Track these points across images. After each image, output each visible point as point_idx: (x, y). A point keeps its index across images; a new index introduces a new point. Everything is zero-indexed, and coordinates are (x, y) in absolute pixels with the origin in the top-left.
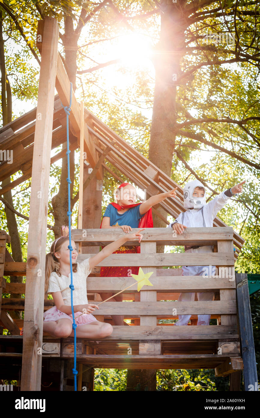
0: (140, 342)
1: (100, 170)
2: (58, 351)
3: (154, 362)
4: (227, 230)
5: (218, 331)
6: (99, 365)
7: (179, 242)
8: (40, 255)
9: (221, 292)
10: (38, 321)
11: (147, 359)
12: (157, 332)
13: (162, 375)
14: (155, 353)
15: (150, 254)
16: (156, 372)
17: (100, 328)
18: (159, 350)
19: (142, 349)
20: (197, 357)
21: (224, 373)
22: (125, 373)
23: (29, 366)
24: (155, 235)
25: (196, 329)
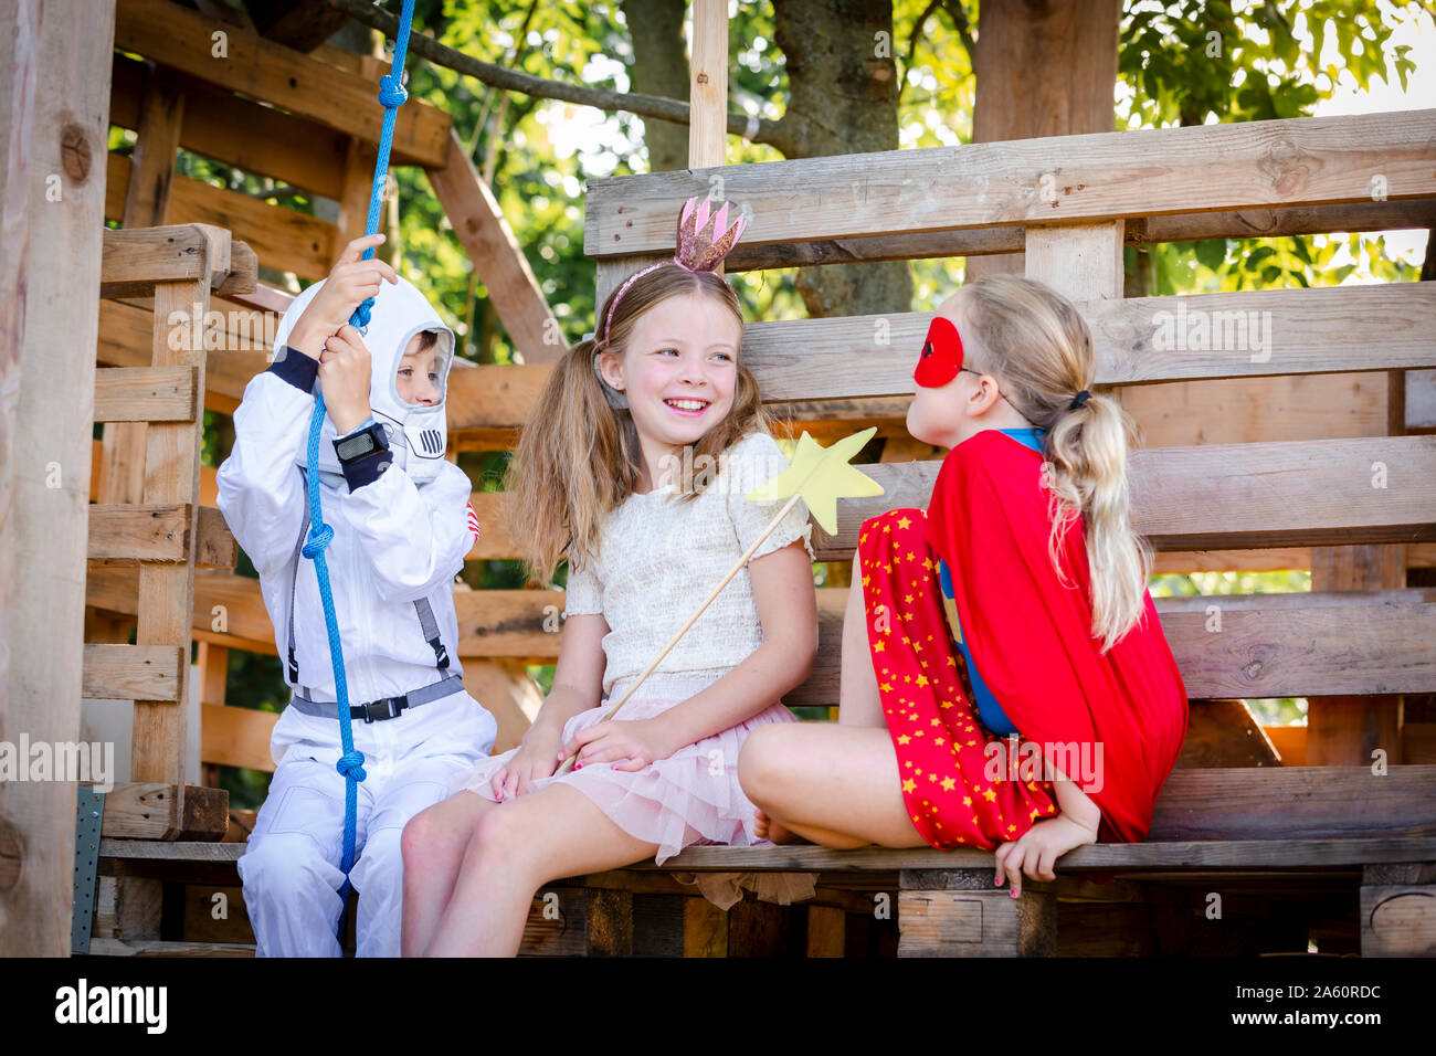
18: (1007, 935)
24: (1104, 183)
25: (1326, 789)
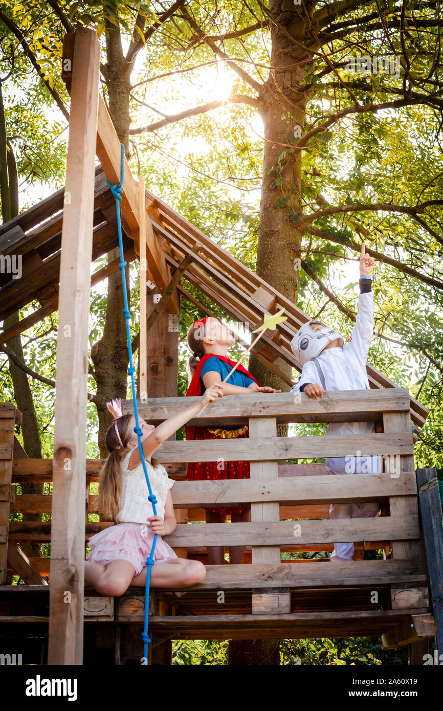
0: (253, 591)
1: (173, 297)
2: (110, 611)
3: (278, 627)
4: (398, 394)
5: (389, 570)
6: (181, 634)
7: (316, 417)
8: (77, 442)
9: (391, 501)
10: (75, 558)
11: (266, 621)
12: (281, 575)
13: (289, 649)
14: (280, 611)
15: (267, 439)
16: (279, 644)
17: (184, 569)
18: (287, 606)
19: (258, 605)
20: (353, 616)
21: (400, 644)
22: (224, 646)
23: (62, 638)
24: (274, 406)
25: (350, 567)
